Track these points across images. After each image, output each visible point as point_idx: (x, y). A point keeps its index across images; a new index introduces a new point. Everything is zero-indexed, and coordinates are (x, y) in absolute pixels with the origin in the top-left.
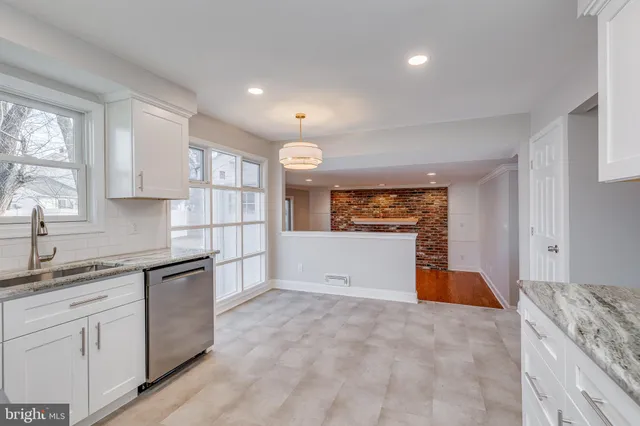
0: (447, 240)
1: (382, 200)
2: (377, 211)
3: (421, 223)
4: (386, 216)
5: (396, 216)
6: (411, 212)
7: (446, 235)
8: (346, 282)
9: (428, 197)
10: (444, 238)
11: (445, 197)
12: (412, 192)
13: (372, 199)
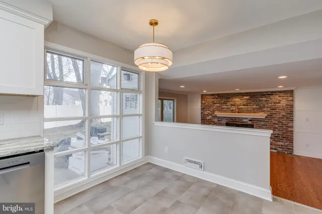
0: (292, 131)
1: (237, 100)
2: (234, 108)
3: (270, 117)
4: (240, 111)
5: (248, 112)
6: (260, 109)
7: (292, 127)
8: (201, 167)
9: (276, 98)
10: (289, 129)
11: (291, 98)
12: (263, 94)
13: (230, 100)
